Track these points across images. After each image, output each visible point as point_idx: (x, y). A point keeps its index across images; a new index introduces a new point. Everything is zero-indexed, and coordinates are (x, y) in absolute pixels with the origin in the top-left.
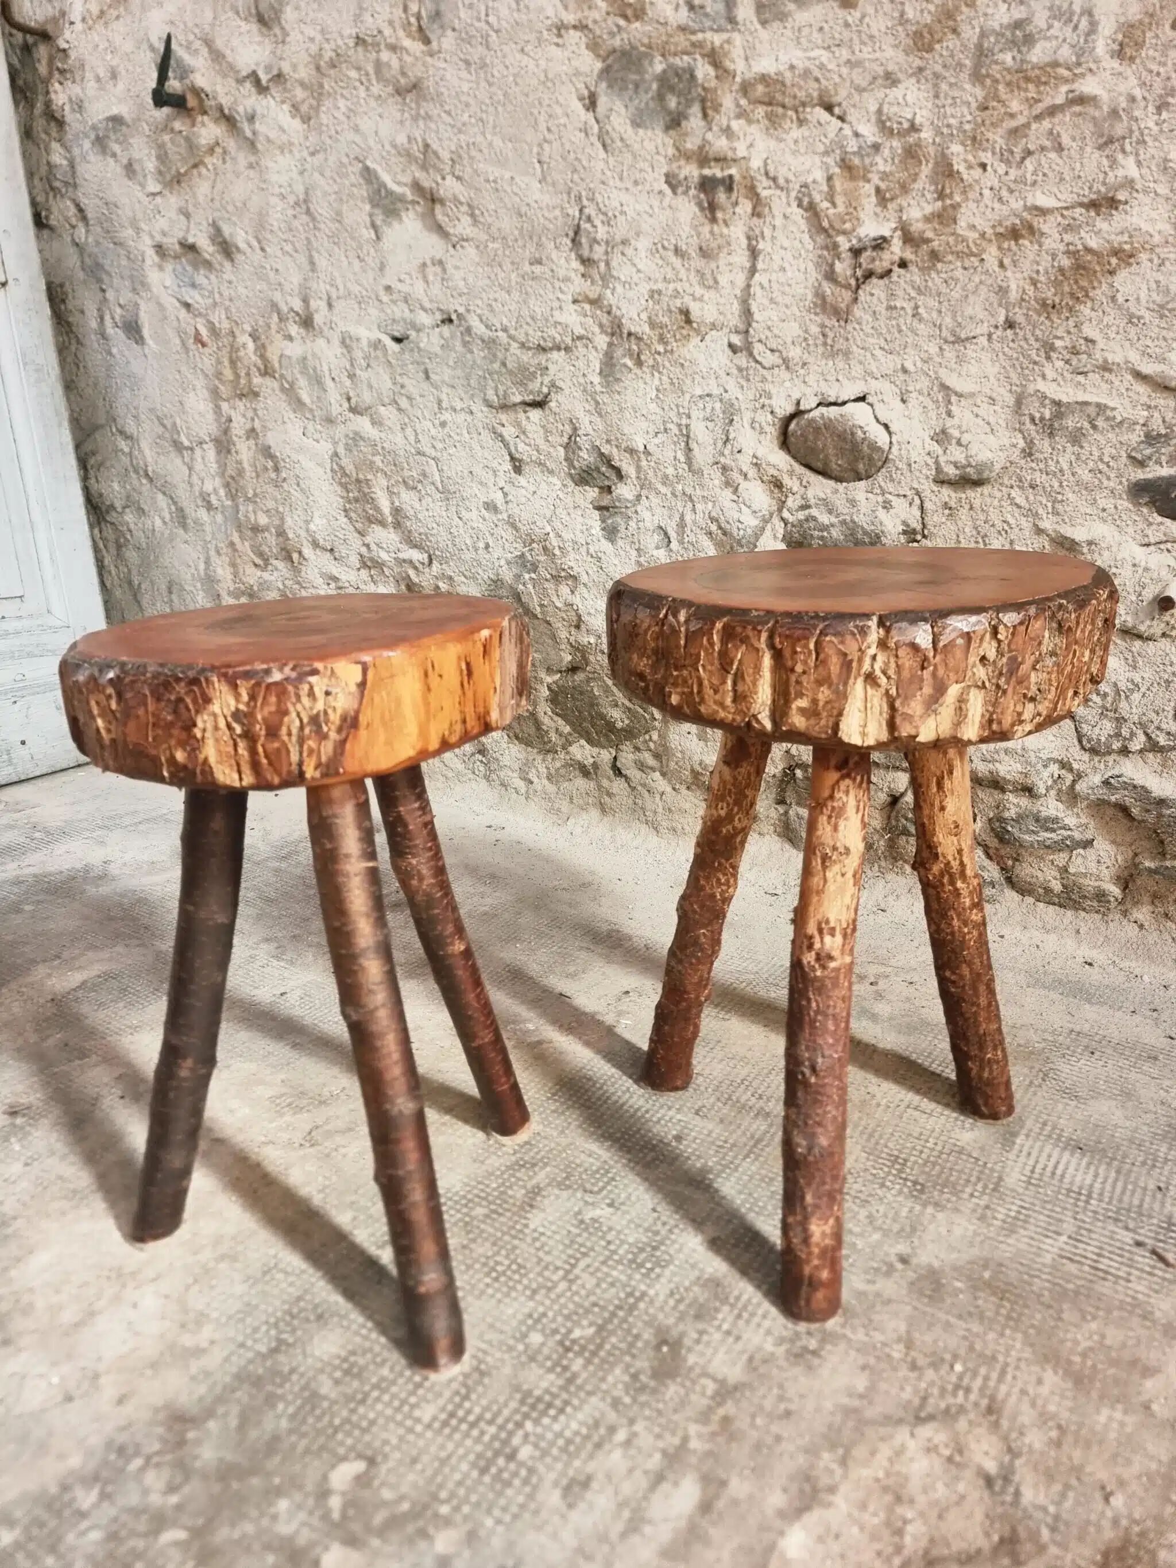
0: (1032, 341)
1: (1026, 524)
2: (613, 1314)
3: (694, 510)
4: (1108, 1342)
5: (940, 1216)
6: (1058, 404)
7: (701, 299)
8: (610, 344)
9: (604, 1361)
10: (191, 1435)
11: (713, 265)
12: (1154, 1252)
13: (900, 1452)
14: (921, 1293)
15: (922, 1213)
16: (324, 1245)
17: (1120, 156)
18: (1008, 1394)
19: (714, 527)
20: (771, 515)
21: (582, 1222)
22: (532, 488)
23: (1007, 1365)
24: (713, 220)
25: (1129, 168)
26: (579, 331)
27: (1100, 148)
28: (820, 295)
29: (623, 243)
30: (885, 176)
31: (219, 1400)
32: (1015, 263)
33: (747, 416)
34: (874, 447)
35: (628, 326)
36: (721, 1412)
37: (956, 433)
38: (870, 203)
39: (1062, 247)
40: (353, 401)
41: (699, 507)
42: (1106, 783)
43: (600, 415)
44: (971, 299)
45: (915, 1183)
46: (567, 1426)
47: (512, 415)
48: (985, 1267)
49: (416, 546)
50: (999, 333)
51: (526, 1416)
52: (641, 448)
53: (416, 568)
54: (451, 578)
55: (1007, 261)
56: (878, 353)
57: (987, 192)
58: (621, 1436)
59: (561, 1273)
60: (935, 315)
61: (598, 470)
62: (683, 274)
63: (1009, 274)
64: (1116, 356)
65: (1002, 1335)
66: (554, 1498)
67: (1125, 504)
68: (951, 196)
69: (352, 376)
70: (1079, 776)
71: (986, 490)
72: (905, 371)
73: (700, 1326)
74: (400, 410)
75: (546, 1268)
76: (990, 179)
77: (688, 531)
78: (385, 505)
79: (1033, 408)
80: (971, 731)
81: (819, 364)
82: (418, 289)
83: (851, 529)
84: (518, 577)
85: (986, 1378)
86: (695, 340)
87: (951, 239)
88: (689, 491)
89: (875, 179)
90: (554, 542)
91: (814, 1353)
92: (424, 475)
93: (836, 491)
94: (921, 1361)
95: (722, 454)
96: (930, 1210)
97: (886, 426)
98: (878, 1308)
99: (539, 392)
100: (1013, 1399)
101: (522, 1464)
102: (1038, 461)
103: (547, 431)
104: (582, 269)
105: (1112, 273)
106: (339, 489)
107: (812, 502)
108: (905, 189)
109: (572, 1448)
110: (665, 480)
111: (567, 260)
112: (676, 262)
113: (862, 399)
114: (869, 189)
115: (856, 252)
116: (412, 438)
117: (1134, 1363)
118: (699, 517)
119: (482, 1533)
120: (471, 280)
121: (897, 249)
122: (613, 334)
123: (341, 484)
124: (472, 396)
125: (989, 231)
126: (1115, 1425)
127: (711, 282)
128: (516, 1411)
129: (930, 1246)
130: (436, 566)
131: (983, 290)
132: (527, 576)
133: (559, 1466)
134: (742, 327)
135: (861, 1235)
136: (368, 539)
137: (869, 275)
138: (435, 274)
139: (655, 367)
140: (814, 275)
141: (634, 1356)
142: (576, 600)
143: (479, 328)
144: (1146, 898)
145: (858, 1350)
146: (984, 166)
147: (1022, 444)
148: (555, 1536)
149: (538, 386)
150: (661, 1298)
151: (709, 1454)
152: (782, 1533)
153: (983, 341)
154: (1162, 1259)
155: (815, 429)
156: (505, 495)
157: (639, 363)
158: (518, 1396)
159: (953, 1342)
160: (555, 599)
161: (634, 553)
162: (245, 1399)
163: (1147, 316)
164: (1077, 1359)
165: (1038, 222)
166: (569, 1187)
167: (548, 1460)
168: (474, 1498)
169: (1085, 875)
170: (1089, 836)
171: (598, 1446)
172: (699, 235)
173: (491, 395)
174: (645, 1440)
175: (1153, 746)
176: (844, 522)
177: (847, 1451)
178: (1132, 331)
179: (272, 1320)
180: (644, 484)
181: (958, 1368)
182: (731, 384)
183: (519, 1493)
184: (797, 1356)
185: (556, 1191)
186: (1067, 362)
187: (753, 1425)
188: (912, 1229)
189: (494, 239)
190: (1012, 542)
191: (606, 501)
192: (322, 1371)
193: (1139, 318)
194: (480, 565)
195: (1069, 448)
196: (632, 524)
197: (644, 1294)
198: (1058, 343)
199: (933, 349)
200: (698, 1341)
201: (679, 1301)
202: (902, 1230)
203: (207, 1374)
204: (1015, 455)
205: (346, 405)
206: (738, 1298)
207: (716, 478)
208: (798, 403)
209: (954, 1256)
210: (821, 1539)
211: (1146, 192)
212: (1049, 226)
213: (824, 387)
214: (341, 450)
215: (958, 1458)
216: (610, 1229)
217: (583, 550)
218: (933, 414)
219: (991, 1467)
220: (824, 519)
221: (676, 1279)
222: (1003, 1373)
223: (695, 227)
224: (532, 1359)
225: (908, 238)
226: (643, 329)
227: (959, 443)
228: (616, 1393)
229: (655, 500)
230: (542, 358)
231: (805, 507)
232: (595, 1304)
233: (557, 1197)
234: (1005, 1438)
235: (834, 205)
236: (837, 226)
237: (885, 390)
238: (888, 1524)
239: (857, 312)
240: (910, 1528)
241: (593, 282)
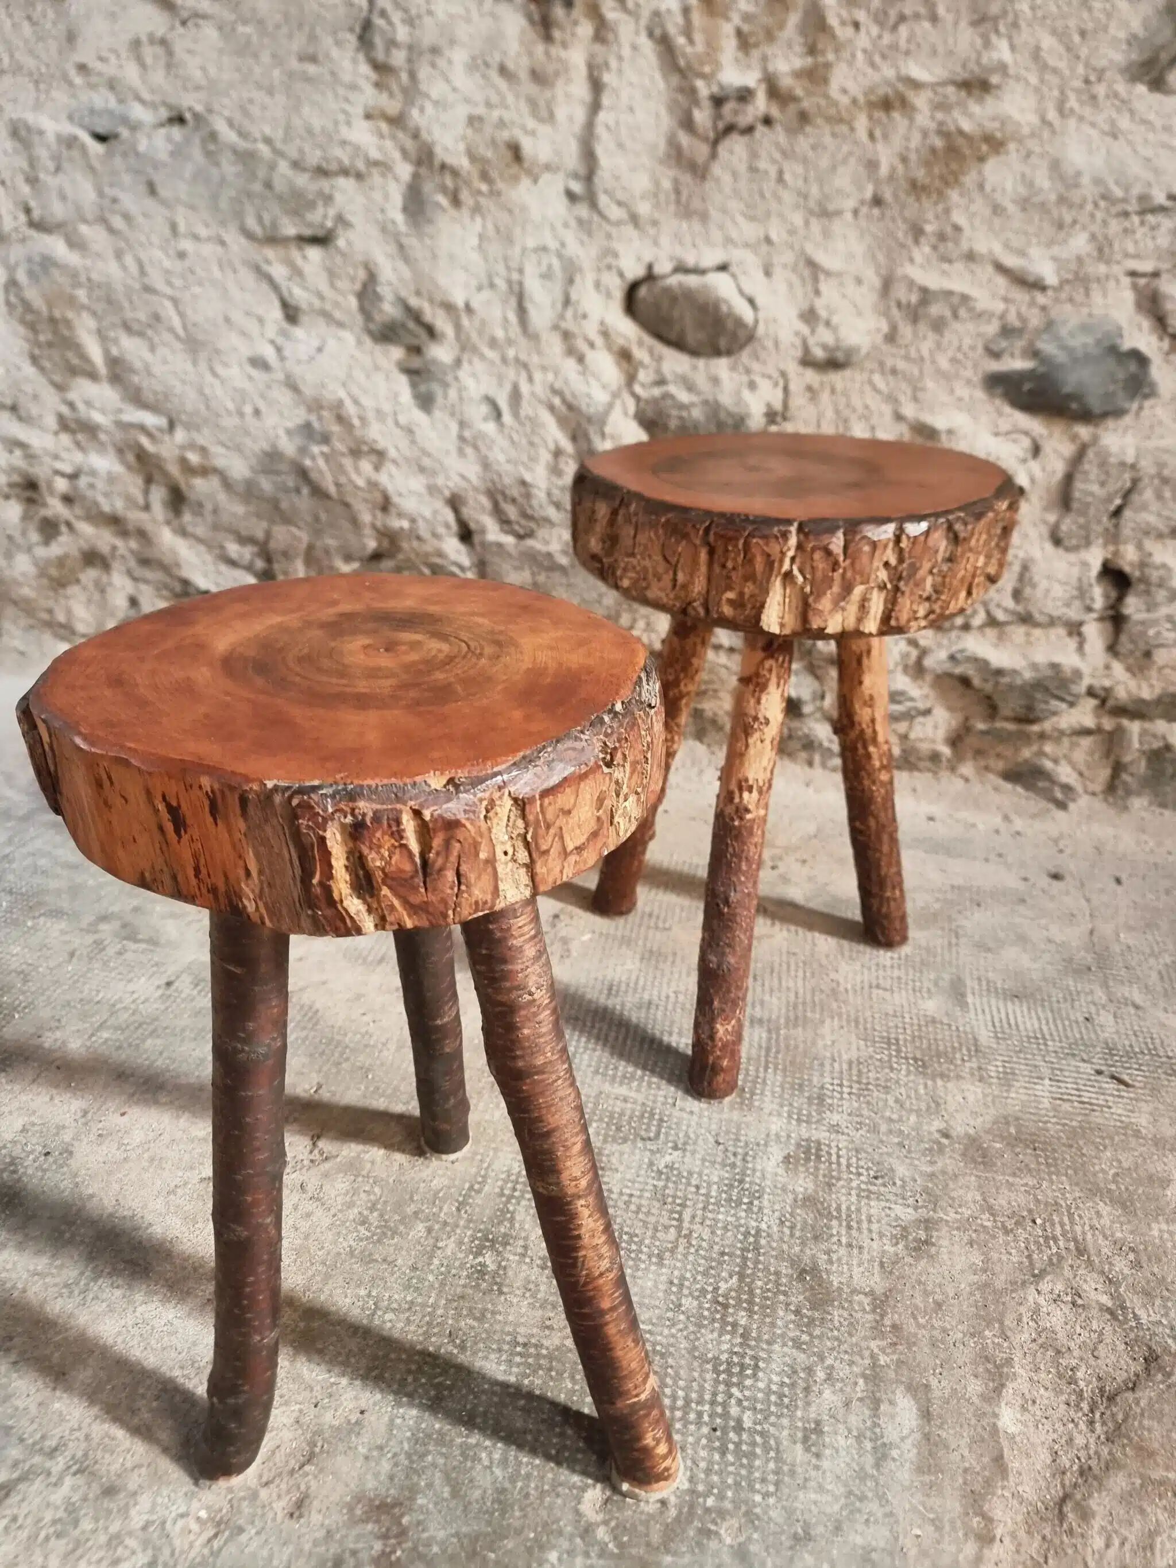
0: (900, 222)
1: (887, 410)
2: (745, 1259)
3: (530, 379)
4: (1125, 1165)
5: (950, 1085)
6: (924, 291)
7: (533, 133)
8: (416, 176)
9: (763, 1307)
10: (405, 1520)
11: (548, 94)
12: (1113, 1077)
13: (1036, 1311)
14: (975, 1162)
15: (935, 1088)
16: (414, 1268)
17: (994, 38)
18: (1084, 1233)
19: (557, 401)
20: (619, 389)
21: (660, 1172)
22: (316, 343)
23: (1069, 1208)
24: (548, 38)
25: (1002, 51)
26: (374, 154)
27: (975, 24)
28: (673, 143)
29: (435, 50)
30: (747, 17)
31: (411, 1471)
32: (885, 137)
33: (590, 278)
34: (739, 322)
35: (440, 154)
36: (887, 1322)
37: (823, 313)
38: (729, 45)
39: (933, 126)
40: (36, 214)
41: (538, 376)
42: (952, 658)
43: (406, 259)
44: (841, 170)
45: (915, 1059)
46: (770, 1381)
47: (281, 251)
48: (1007, 1123)
49: (145, 406)
50: (864, 210)
51: (728, 1384)
52: (461, 304)
53: (150, 435)
54: (203, 450)
55: (878, 133)
56: (740, 219)
57: (860, 55)
58: (820, 1375)
59: (672, 1230)
60: (800, 183)
61: (403, 326)
62: (510, 99)
63: (880, 146)
64: (981, 246)
65: (1052, 1182)
66: (798, 1453)
67: (980, 394)
68: (823, 52)
69: (32, 181)
70: (924, 652)
71: (847, 373)
72: (768, 240)
73: (824, 1246)
74: (111, 230)
75: (656, 1230)
76: (863, 41)
77: (524, 404)
78: (95, 352)
79: (901, 292)
80: (871, 625)
81: (670, 224)
82: (131, 73)
83: (714, 408)
84: (303, 450)
85: (1062, 1224)
86: (525, 182)
87: (823, 102)
88: (523, 357)
89: (736, 19)
90: (350, 409)
91: (926, 1242)
92: (157, 317)
93: (695, 368)
94: (1010, 1224)
95: (562, 317)
96: (939, 1082)
97: (751, 301)
98: (951, 1185)
99: (322, 226)
100: (1089, 1236)
101: (752, 1432)
102: (899, 346)
103: (332, 275)
104: (373, 76)
105: (982, 159)
106: (22, 330)
107: (669, 377)
108: (770, 36)
109: (786, 1400)
110: (493, 343)
111: (354, 61)
112: (502, 84)
113: (723, 268)
114: (727, 29)
115: (718, 101)
116: (133, 268)
117: (1150, 1178)
118: (539, 389)
119: (758, 1510)
120: (212, 71)
121: (761, 104)
122: (419, 163)
123: (23, 322)
124: (223, 223)
125: (861, 99)
126: (1166, 1236)
127: (544, 114)
128: (717, 1381)
129: (958, 1116)
130: (180, 435)
131: (852, 161)
132: (316, 449)
133: (785, 1421)
134: (582, 171)
135: (900, 1120)
136: (72, 396)
137: (730, 129)
138: (156, 57)
139: (477, 209)
140: (667, 121)
141: (785, 1293)
142: (383, 478)
143: (229, 136)
144: (969, 755)
145: (958, 1229)
146: (856, 25)
147: (885, 328)
148: (821, 1489)
149: (320, 217)
150: (775, 1229)
151: (900, 1363)
152: (996, 1415)
153: (849, 216)
154: (1121, 1081)
155: (672, 297)
156: (279, 350)
157: (456, 201)
158: (709, 1366)
159: (1022, 1199)
160: (354, 477)
161: (454, 428)
162: (441, 1461)
163: (1012, 208)
164: (1113, 1187)
165: (911, 95)
166: (625, 1140)
167: (773, 1419)
168: (730, 1481)
169: (921, 740)
170: (928, 705)
171: (807, 1390)
172: (530, 54)
173: (251, 223)
174: (843, 1371)
175: (992, 622)
176: (706, 402)
177: (1001, 1323)
178: (997, 222)
179: (413, 1367)
180: (465, 346)
181: (1039, 1221)
182: (570, 237)
183: (768, 1460)
184: (915, 1249)
185: (615, 1147)
186: (935, 248)
187: (919, 1326)
188: (936, 1105)
189: (245, 22)
190: (873, 428)
191: (416, 363)
192: (502, 1404)
193: (1004, 209)
194: (247, 433)
195: (931, 336)
196: (452, 393)
197: (758, 1231)
198: (929, 228)
199: (797, 219)
200: (830, 1262)
201: (792, 1228)
202: (929, 1108)
203: (380, 1448)
204: (879, 339)
205: (23, 218)
206: (838, 1209)
207: (554, 346)
208: (650, 267)
209: (980, 1120)
210: (1024, 1408)
211: (1018, 78)
212: (921, 101)
213: (679, 252)
214: (21, 276)
215: (1080, 1302)
216: (690, 1173)
217: (390, 421)
218: (799, 292)
219: (1105, 1300)
220: (684, 396)
221: (777, 1207)
222: (1071, 1215)
223: (522, 42)
224: (700, 1326)
225: (774, 92)
226: (463, 163)
227: (828, 324)
228: (791, 1334)
229: (479, 366)
230: (325, 184)
231: (661, 382)
232: (723, 1254)
233: (622, 1154)
234: (1103, 1273)
235: (691, 41)
236: (696, 66)
237: (748, 261)
238: (1060, 1376)
239: (716, 169)
240: (1080, 1374)
241: (391, 95)
